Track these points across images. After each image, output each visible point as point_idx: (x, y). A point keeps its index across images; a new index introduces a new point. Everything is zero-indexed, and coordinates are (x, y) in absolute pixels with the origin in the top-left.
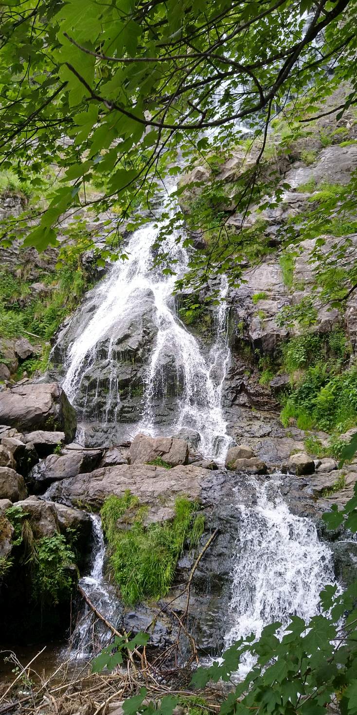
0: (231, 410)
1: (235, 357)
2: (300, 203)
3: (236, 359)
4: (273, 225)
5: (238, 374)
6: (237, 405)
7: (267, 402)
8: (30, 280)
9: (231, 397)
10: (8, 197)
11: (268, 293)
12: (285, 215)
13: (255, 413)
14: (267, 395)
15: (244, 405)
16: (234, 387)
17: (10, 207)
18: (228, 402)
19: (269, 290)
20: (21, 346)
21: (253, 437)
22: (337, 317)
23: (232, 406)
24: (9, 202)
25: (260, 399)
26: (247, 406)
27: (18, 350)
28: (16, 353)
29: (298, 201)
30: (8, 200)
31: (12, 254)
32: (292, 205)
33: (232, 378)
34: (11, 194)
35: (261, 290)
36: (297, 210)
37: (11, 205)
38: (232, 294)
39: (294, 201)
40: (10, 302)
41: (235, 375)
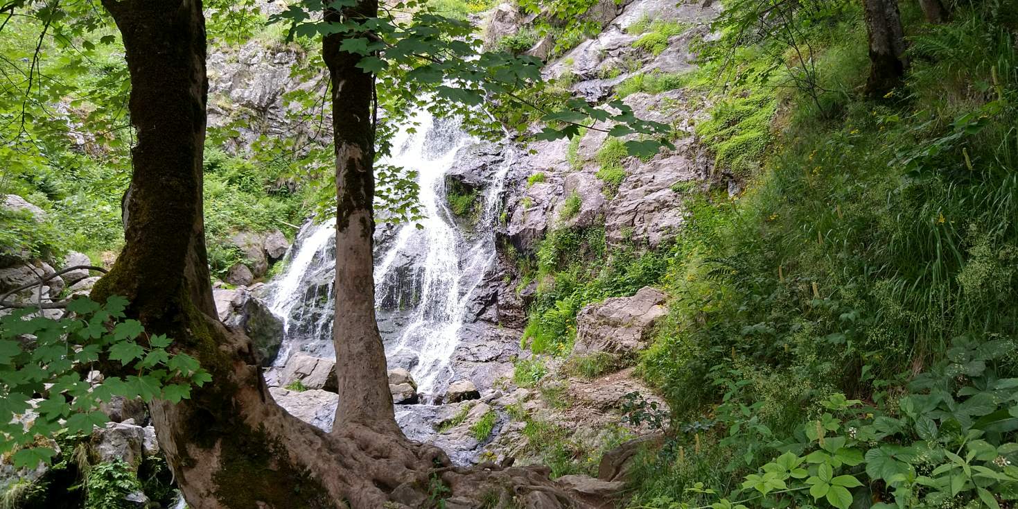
0: (474, 327)
1: (499, 258)
2: (621, 50)
3: (499, 261)
4: (584, 80)
5: (495, 280)
6: (483, 320)
7: (515, 317)
8: (302, 157)
9: (477, 309)
10: (279, 51)
11: (549, 174)
12: (600, 67)
13: (499, 331)
14: (517, 308)
15: (489, 321)
16: (483, 297)
17: (282, 64)
18: (472, 317)
19: (552, 170)
20: (272, 242)
21: (477, 361)
22: (602, 206)
23: (475, 321)
24: (281, 58)
25: (509, 313)
26: (493, 322)
27: (268, 247)
28: (266, 252)
29: (620, 46)
30: (279, 55)
31: (283, 124)
32: (610, 52)
33: (486, 286)
34: (284, 48)
35: (543, 169)
36: (616, 59)
37: (283, 61)
38: (510, 176)
39: (614, 47)
40: (276, 185)
41: (492, 281)
